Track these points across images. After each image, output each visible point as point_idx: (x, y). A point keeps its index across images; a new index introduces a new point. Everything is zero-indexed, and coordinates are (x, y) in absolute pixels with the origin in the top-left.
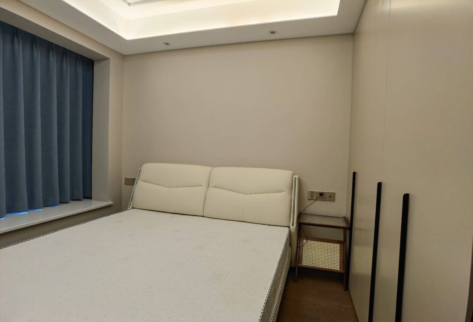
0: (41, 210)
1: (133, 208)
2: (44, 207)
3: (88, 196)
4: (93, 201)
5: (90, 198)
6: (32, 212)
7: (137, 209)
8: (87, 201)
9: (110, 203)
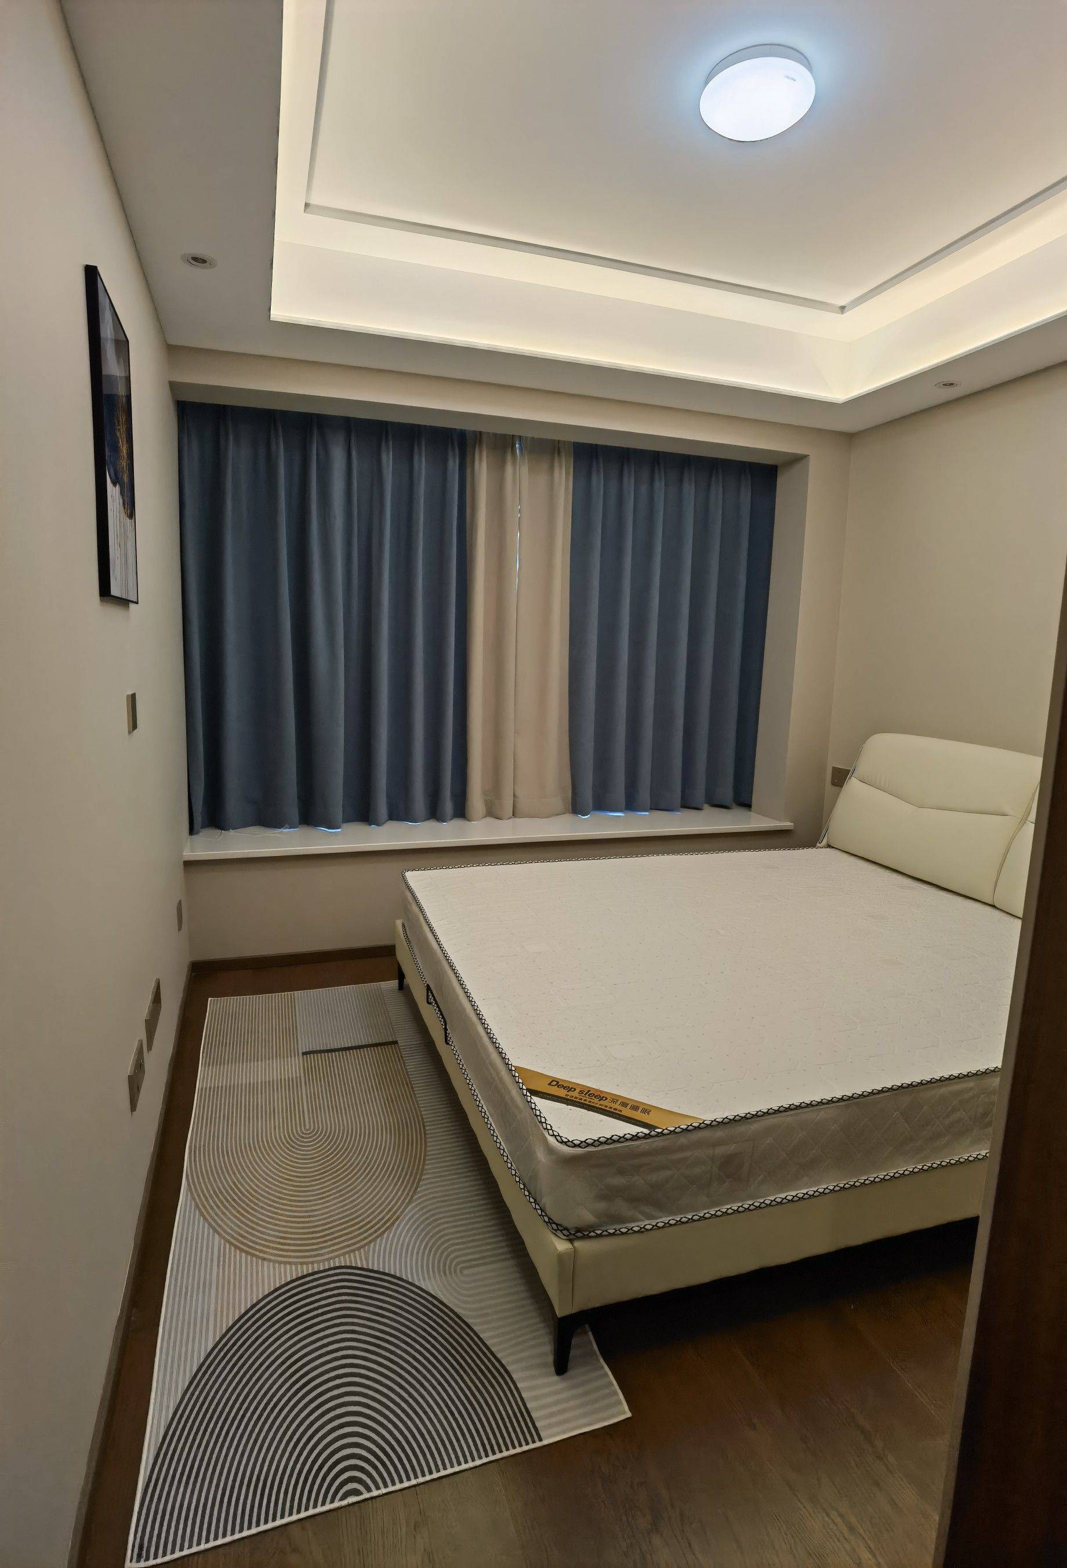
0: (647, 813)
1: (829, 846)
2: (651, 809)
3: (744, 802)
4: (752, 814)
5: (747, 805)
6: (632, 815)
7: (837, 852)
8: (738, 813)
9: (787, 824)
